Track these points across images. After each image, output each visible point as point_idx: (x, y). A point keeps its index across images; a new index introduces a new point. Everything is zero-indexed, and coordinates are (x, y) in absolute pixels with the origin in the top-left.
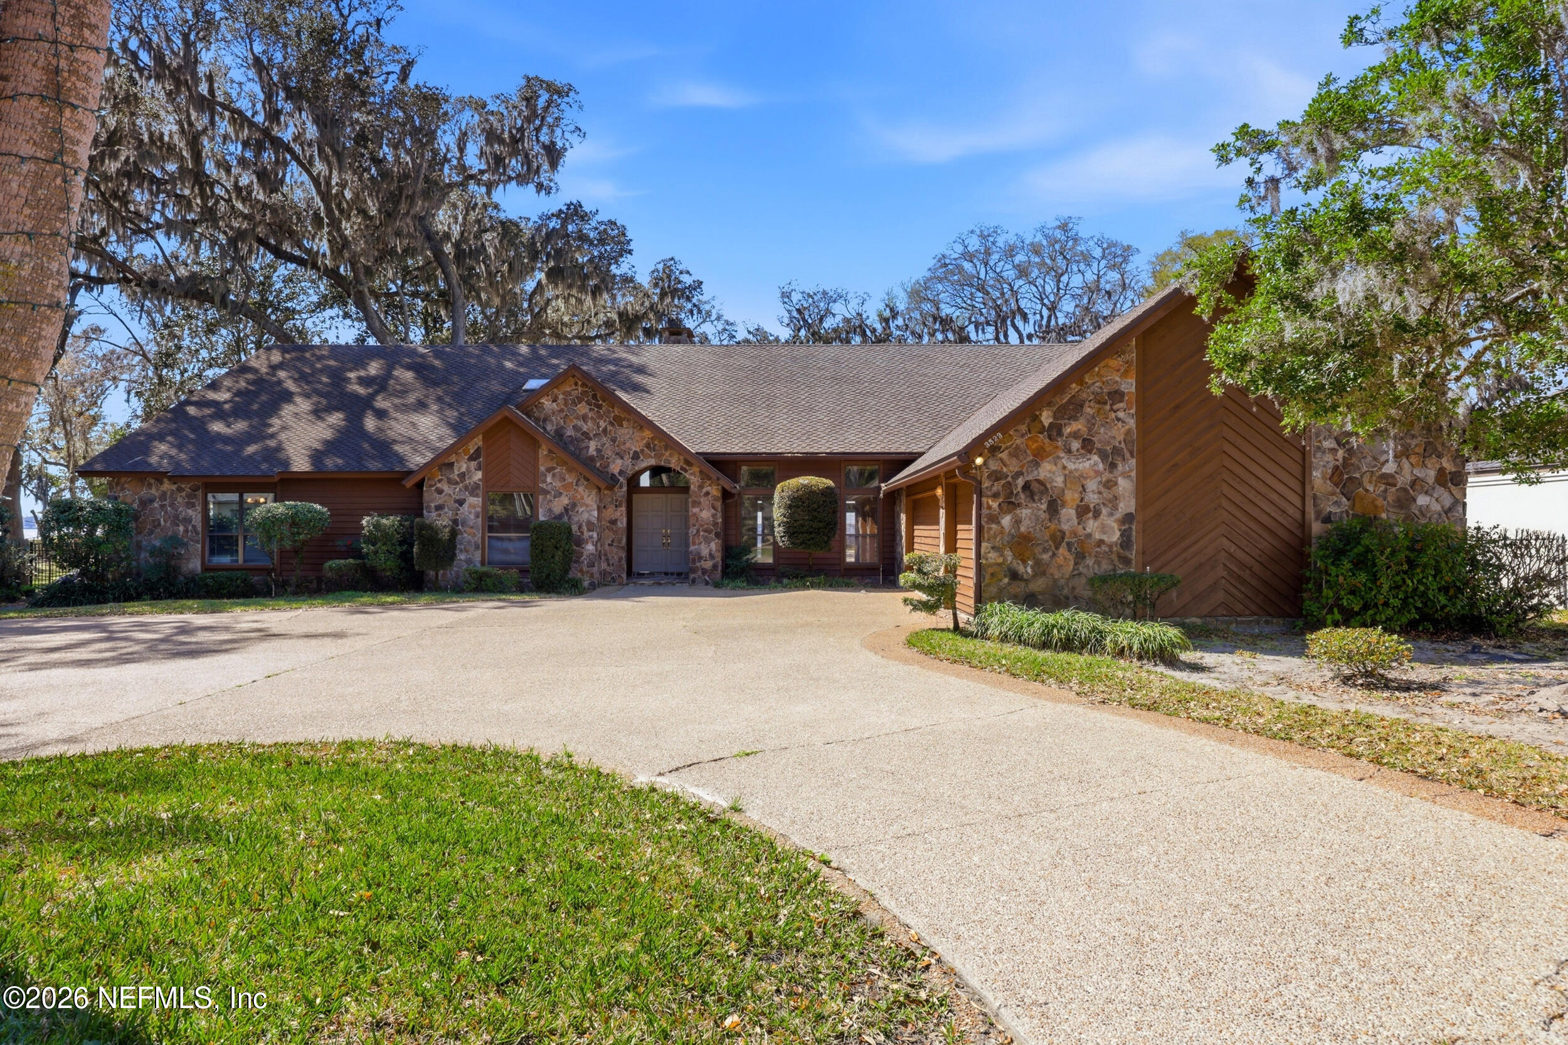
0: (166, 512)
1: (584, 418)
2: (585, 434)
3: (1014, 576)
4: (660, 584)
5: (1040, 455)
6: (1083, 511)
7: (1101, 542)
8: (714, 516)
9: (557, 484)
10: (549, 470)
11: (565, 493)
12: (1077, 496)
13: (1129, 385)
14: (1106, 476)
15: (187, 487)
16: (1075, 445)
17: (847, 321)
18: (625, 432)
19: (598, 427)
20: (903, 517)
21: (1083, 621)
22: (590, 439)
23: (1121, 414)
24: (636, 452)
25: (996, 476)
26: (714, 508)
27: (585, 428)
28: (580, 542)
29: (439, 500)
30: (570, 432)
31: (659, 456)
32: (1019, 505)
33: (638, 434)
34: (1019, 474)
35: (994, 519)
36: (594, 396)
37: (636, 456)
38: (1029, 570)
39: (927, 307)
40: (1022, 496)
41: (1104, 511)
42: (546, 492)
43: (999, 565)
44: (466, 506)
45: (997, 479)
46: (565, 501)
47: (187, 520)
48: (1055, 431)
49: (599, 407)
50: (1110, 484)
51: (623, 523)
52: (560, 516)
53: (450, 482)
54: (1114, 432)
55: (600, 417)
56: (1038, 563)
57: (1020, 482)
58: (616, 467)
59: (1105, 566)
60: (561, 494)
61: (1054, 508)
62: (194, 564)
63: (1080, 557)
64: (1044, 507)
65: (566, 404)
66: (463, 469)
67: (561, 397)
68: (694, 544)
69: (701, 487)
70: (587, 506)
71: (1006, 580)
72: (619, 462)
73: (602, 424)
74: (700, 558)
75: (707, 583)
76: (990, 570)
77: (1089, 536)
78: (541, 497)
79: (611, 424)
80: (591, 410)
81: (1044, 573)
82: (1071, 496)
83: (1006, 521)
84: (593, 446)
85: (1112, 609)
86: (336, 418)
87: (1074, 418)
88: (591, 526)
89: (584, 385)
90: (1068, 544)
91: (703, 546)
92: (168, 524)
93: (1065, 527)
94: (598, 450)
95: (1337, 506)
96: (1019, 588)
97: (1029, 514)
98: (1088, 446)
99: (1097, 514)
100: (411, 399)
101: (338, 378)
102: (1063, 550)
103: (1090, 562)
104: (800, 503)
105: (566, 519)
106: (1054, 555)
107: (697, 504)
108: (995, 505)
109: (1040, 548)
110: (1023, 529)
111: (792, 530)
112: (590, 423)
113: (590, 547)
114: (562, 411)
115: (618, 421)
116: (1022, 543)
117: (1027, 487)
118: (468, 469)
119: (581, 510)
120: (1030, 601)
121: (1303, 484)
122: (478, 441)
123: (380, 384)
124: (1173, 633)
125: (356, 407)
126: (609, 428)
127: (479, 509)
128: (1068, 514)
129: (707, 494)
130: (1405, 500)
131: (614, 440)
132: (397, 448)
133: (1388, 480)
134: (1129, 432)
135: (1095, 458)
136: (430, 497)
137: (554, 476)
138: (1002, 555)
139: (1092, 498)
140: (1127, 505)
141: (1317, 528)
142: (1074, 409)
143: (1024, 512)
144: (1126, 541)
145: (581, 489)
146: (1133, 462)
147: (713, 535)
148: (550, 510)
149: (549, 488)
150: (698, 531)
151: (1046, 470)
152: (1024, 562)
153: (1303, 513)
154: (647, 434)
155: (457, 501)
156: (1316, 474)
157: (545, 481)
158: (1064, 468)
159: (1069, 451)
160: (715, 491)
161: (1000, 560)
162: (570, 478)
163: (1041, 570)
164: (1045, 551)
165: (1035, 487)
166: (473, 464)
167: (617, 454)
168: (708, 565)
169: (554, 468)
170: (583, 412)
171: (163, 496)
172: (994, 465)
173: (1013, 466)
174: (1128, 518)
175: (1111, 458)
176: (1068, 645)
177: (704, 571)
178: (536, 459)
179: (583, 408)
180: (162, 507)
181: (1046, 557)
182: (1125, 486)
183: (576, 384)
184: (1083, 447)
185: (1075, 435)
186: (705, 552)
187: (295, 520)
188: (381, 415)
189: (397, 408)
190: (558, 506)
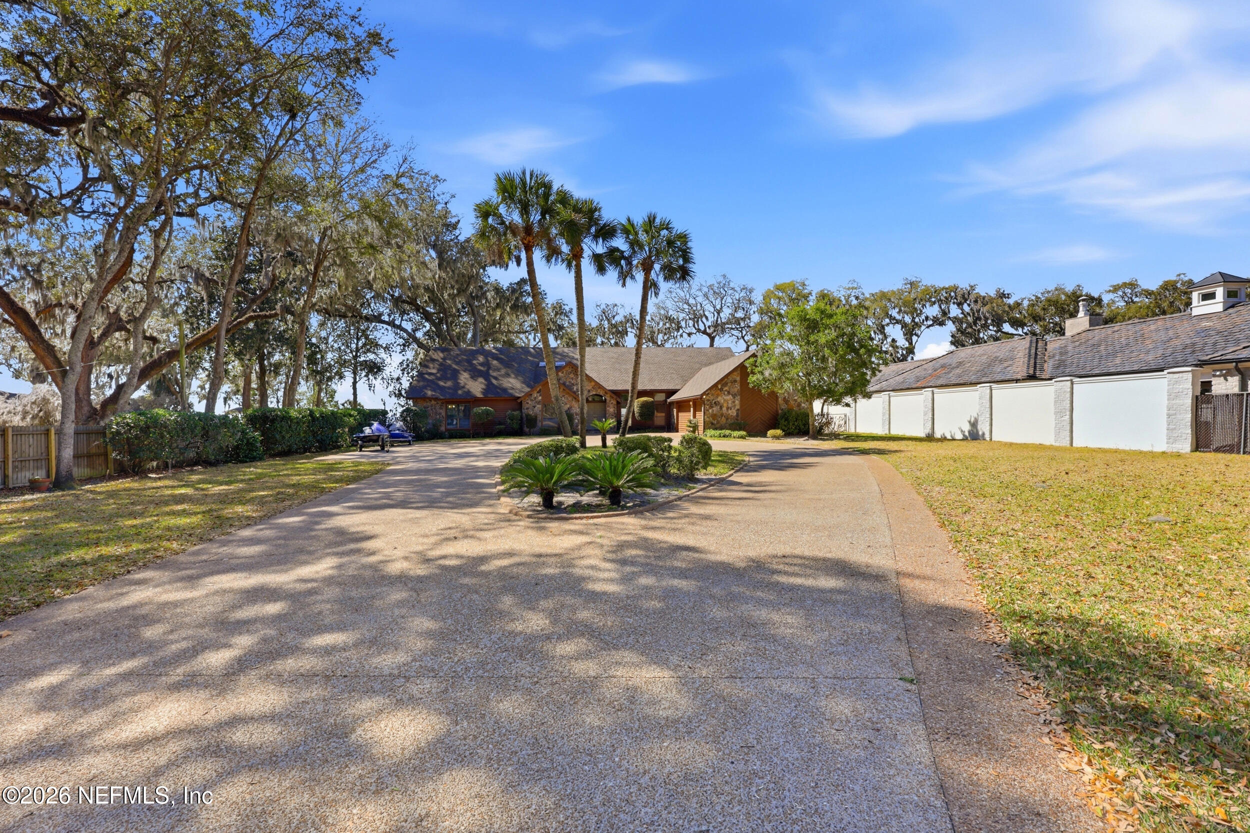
0: (433, 412)
1: (572, 379)
3: (712, 424)
5: (718, 395)
6: (728, 408)
7: (732, 415)
9: (566, 401)
11: (569, 404)
13: (738, 379)
14: (733, 400)
15: (440, 402)
16: (726, 393)
17: (625, 317)
18: (586, 383)
20: (675, 410)
21: (727, 432)
22: (575, 386)
23: (736, 386)
25: (708, 400)
26: (614, 408)
29: (527, 406)
30: (568, 384)
31: (597, 390)
32: (713, 407)
33: (590, 384)
34: (713, 400)
35: (708, 411)
36: (576, 372)
37: (590, 390)
38: (716, 422)
39: (662, 312)
40: (714, 405)
41: (733, 408)
44: (536, 408)
47: (440, 414)
48: (721, 390)
49: (577, 375)
50: (734, 402)
53: (532, 400)
54: (735, 390)
55: (578, 379)
57: (714, 402)
59: (733, 420)
60: (567, 404)
61: (721, 408)
63: (727, 419)
64: (719, 407)
65: (566, 375)
66: (535, 396)
67: (565, 372)
69: (609, 400)
71: (710, 425)
75: (612, 432)
76: (707, 422)
77: (729, 414)
79: (581, 381)
80: (574, 376)
82: (725, 405)
83: (710, 411)
85: (734, 430)
86: (481, 380)
87: (726, 387)
89: (572, 368)
90: (724, 416)
92: (434, 415)
93: (724, 412)
95: (784, 406)
96: (713, 426)
97: (716, 409)
98: (729, 393)
99: (731, 409)
100: (503, 371)
103: (729, 419)
104: (643, 406)
106: (721, 418)
107: (609, 407)
108: (708, 408)
110: (714, 413)
111: (641, 415)
112: (574, 381)
116: (714, 416)
119: (573, 409)
120: (716, 429)
121: (777, 402)
122: (540, 387)
124: (744, 433)
125: (486, 376)
127: (540, 409)
128: (724, 409)
129: (613, 403)
130: (799, 405)
132: (508, 390)
133: (796, 400)
134: (738, 390)
135: (731, 396)
136: (525, 406)
139: (730, 405)
140: (738, 407)
141: (780, 412)
142: (726, 384)
143: (714, 409)
144: (737, 415)
146: (739, 397)
147: (614, 417)
150: (609, 415)
151: (719, 399)
152: (716, 420)
153: (777, 408)
154: (593, 384)
155: (533, 407)
156: (780, 400)
157: (562, 400)
158: (724, 398)
159: (725, 395)
161: (709, 420)
162: (570, 399)
163: (718, 422)
165: (717, 403)
166: (539, 395)
169: (565, 396)
171: (432, 406)
172: (708, 398)
173: (712, 398)
174: (738, 410)
175: (734, 396)
176: (724, 436)
177: (611, 428)
179: (572, 376)
180: (432, 410)
181: (719, 418)
182: (737, 402)
183: (570, 368)
185: (726, 391)
187: (487, 413)
188: (496, 378)
189: (499, 375)
190: (567, 407)
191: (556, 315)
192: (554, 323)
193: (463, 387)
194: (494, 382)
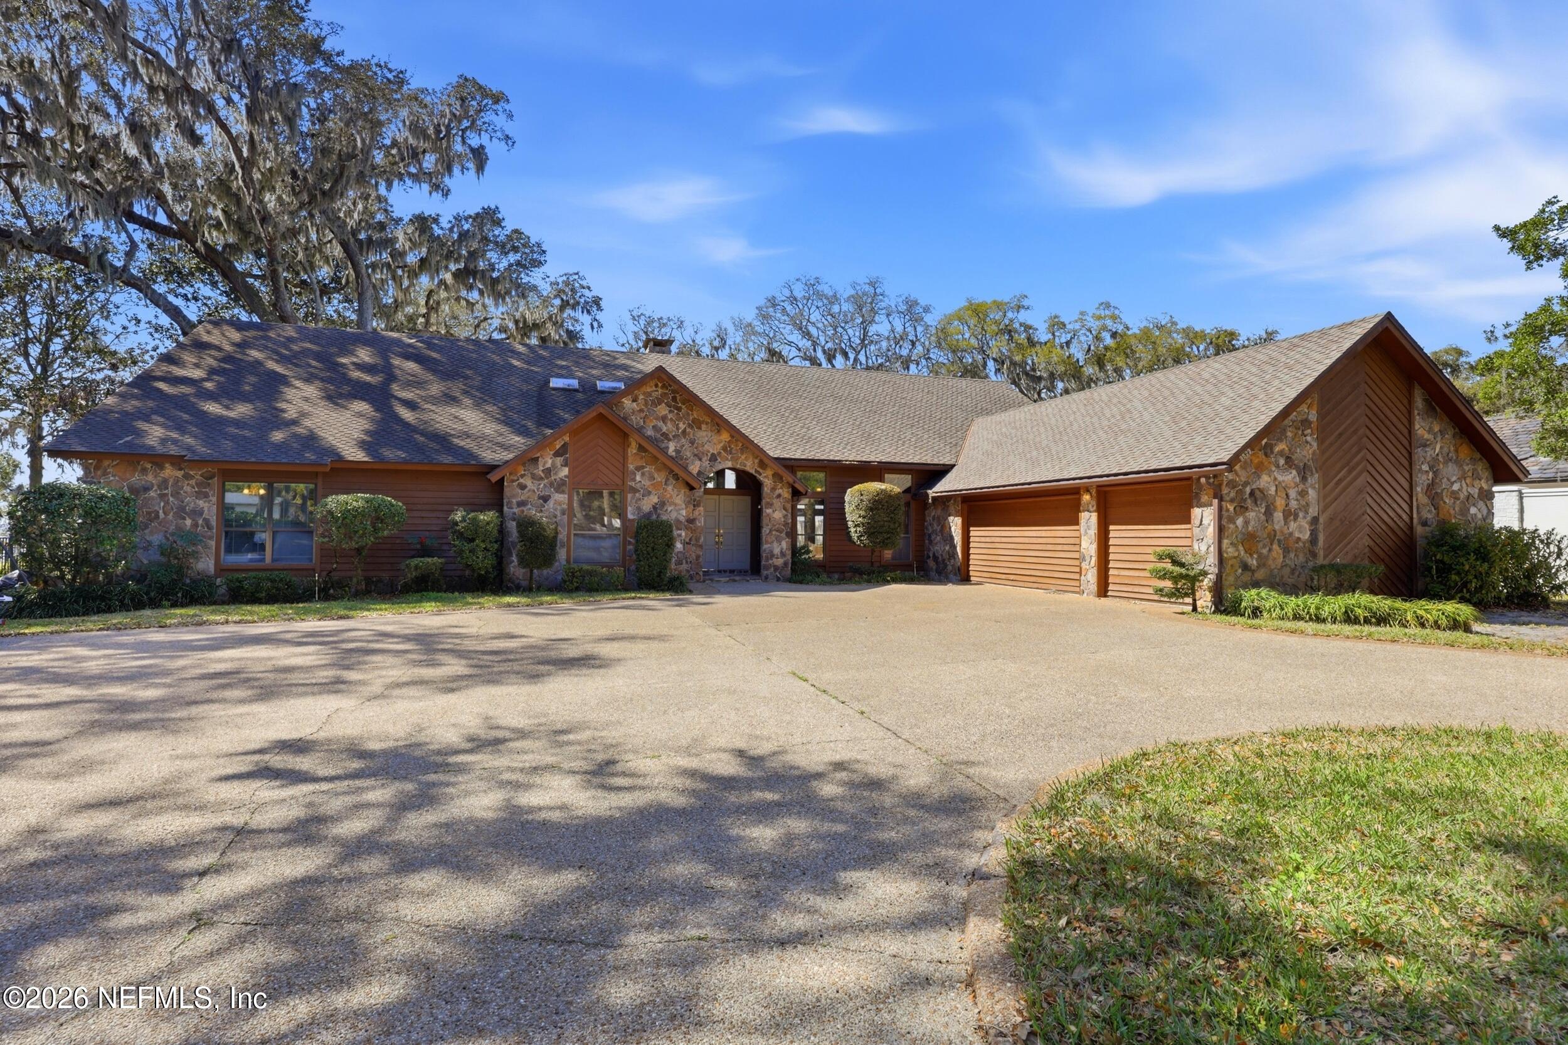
0: (167, 503)
1: (664, 419)
2: (664, 434)
3: (1245, 567)
4: (735, 581)
5: (1260, 469)
6: (1289, 514)
7: (1299, 539)
8: (785, 516)
9: (647, 483)
10: (638, 469)
11: (654, 492)
12: (1283, 502)
14: (1301, 486)
15: (197, 474)
16: (1282, 462)
18: (702, 435)
19: (678, 429)
22: (669, 440)
23: (1309, 438)
24: (713, 454)
25: (1233, 484)
26: (785, 509)
27: (664, 429)
28: (673, 539)
29: (522, 496)
30: (649, 432)
31: (733, 459)
32: (1247, 509)
33: (715, 438)
34: (1246, 484)
35: (1232, 520)
36: (674, 399)
37: (712, 458)
38: (1255, 562)
40: (1249, 501)
41: (1301, 515)
42: (634, 490)
43: (1235, 558)
44: (551, 503)
45: (1234, 487)
46: (656, 499)
47: (197, 513)
48: (1269, 452)
49: (679, 409)
50: (1303, 494)
51: (701, 522)
52: (650, 513)
53: (534, 477)
54: (1305, 453)
55: (680, 419)
56: (1260, 556)
57: (1248, 490)
58: (694, 468)
59: (1301, 559)
60: (649, 493)
61: (1269, 512)
62: (206, 564)
63: (1286, 551)
64: (1263, 510)
65: (646, 404)
66: (549, 465)
67: (641, 397)
68: (767, 542)
69: (773, 489)
70: (676, 505)
71: (1240, 571)
72: (698, 463)
73: (682, 426)
74: (772, 556)
75: (778, 579)
76: (1230, 562)
77: (1291, 534)
78: (629, 496)
79: (690, 426)
80: (670, 411)
81: (1264, 565)
82: (1280, 502)
84: (672, 447)
86: (359, 407)
87: (1280, 440)
88: (679, 525)
89: (664, 387)
90: (1279, 541)
91: (775, 544)
92: (170, 517)
93: (1277, 527)
94: (677, 451)
95: (1429, 514)
96: (1248, 577)
97: (1256, 516)
98: (1289, 462)
99: (1296, 517)
100: (435, 391)
101: (328, 363)
102: (1275, 546)
103: (1292, 555)
105: (654, 517)
106: (1270, 550)
107: (770, 505)
108: (1231, 508)
109: (1261, 544)
110: (1250, 528)
112: (669, 425)
113: (680, 545)
114: (641, 411)
115: (697, 424)
116: (1248, 540)
117: (1252, 494)
118: (553, 464)
119: (670, 509)
121: (1411, 497)
122: (564, 437)
125: (373, 395)
126: (688, 430)
127: (565, 506)
128: (1278, 516)
129: (779, 496)
130: (1464, 511)
131: (692, 442)
133: (1457, 495)
134: (1314, 453)
135: (1294, 472)
136: (514, 493)
137: (643, 474)
138: (1238, 550)
139: (1293, 504)
140: (1314, 509)
141: (1419, 530)
142: (1280, 432)
143: (1251, 515)
144: (1313, 539)
145: (670, 488)
146: (1317, 476)
147: (783, 535)
148: (639, 509)
149: (638, 486)
150: (771, 531)
151: (1265, 481)
152: (1251, 555)
153: (1411, 518)
154: (725, 436)
155: (540, 498)
156: (1419, 489)
157: (634, 480)
158: (1275, 479)
159: (1278, 466)
160: (786, 494)
161: (1236, 554)
162: (660, 477)
163: (1262, 562)
164: (1264, 546)
165: (1257, 493)
166: (559, 460)
167: (695, 455)
168: (779, 562)
169: (643, 467)
170: (664, 413)
171: (164, 484)
173: (1243, 477)
174: (1315, 520)
175: (1303, 472)
177: (776, 568)
178: (625, 457)
179: (663, 410)
180: (162, 496)
181: (1265, 551)
182: (1312, 494)
183: (656, 386)
184: (1286, 463)
185: (1281, 453)
186: (777, 551)
187: (377, 514)
188: (411, 405)
189: (426, 399)
190: (647, 504)
191: (562, 308)
192: (558, 325)
193: (294, 422)
194: (407, 415)
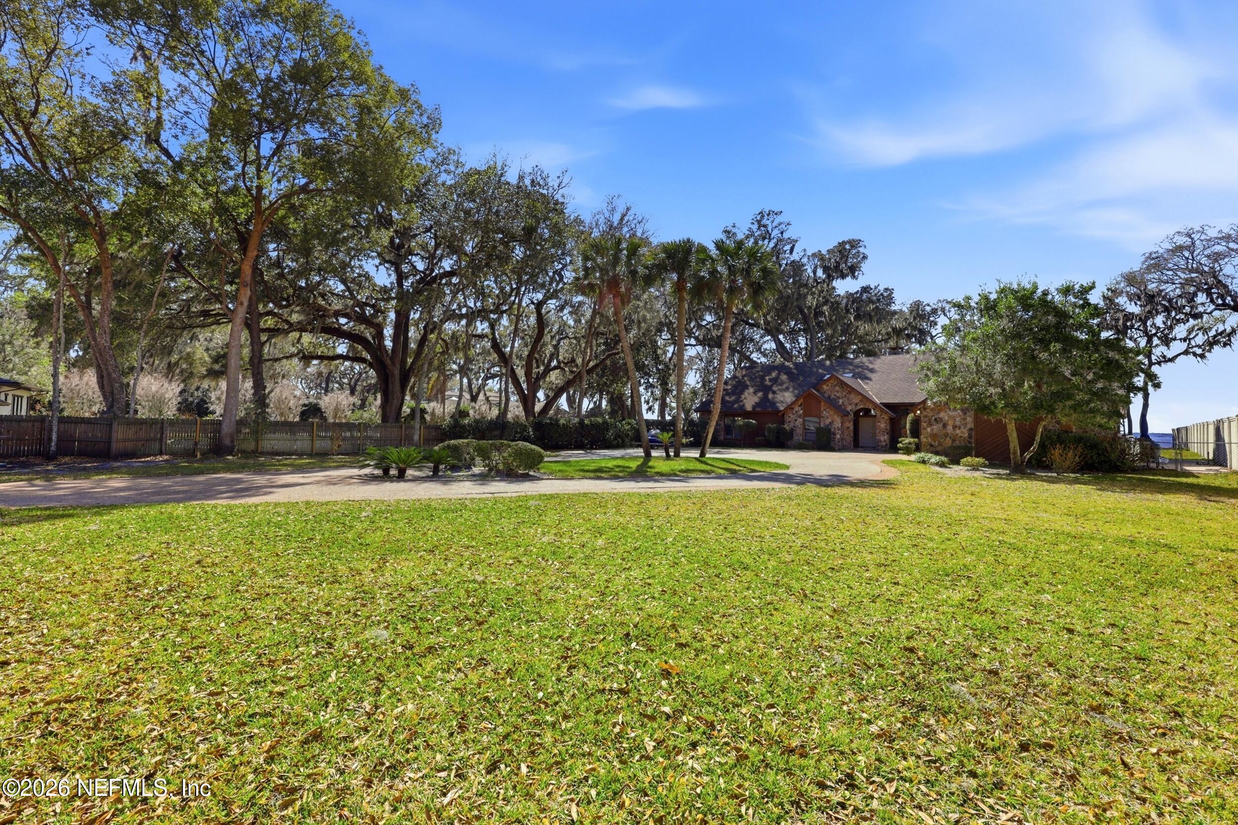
1: (838, 392)
3: (931, 446)
4: (865, 450)
5: (941, 410)
6: (955, 427)
7: (961, 437)
8: (886, 427)
9: (828, 415)
10: (825, 410)
11: (830, 418)
12: (953, 422)
14: (963, 416)
18: (852, 396)
19: (842, 395)
22: (840, 399)
25: (926, 417)
26: (886, 423)
27: (838, 395)
28: (834, 434)
29: (789, 419)
30: (833, 397)
31: (865, 404)
32: (933, 425)
33: (856, 397)
34: (934, 416)
35: (925, 429)
36: (841, 384)
37: (856, 404)
38: (936, 444)
40: (934, 422)
41: (962, 427)
42: (824, 418)
44: (797, 422)
46: (830, 420)
49: (843, 390)
50: (964, 419)
51: (852, 428)
52: (828, 426)
53: (793, 414)
56: (939, 442)
57: (933, 418)
58: (849, 408)
59: (963, 444)
60: (828, 418)
61: (945, 426)
62: (722, 438)
63: (954, 441)
64: (942, 426)
65: (831, 387)
66: (797, 410)
67: (830, 385)
68: (878, 436)
69: (881, 415)
70: (838, 422)
71: (928, 447)
72: (851, 407)
73: (844, 394)
74: (880, 441)
75: (883, 450)
76: (923, 444)
77: (957, 434)
78: (822, 419)
80: (840, 389)
82: (951, 423)
83: (929, 429)
84: (841, 401)
86: (760, 394)
88: (839, 429)
89: (837, 380)
90: (950, 437)
91: (881, 437)
93: (949, 432)
94: (843, 403)
96: (932, 449)
97: (936, 428)
99: (959, 428)
100: (785, 386)
101: (762, 378)
102: (948, 439)
103: (957, 442)
105: (830, 426)
106: (945, 440)
107: (879, 422)
108: (925, 425)
110: (934, 432)
113: (838, 436)
114: (830, 390)
115: (850, 392)
116: (934, 436)
117: (935, 419)
119: (835, 423)
122: (802, 400)
123: (775, 381)
124: (944, 459)
125: (766, 390)
126: (846, 395)
127: (801, 423)
128: (950, 428)
129: (884, 418)
131: (848, 400)
132: (778, 405)
136: (787, 419)
137: (826, 412)
138: (927, 439)
139: (958, 423)
140: (971, 425)
144: (970, 436)
145: (836, 416)
147: (885, 433)
148: (825, 423)
149: (825, 416)
150: (880, 432)
151: (942, 415)
152: (935, 441)
154: (860, 397)
155: (794, 420)
157: (823, 414)
158: (948, 414)
160: (886, 417)
161: (927, 441)
162: (831, 413)
163: (940, 444)
164: (942, 438)
165: (939, 420)
166: (800, 408)
167: (850, 404)
168: (884, 444)
172: (925, 413)
173: (931, 413)
174: (971, 429)
177: (882, 446)
178: (821, 406)
179: (837, 388)
181: (942, 440)
182: (969, 420)
183: (835, 380)
186: (882, 439)
187: (748, 425)
188: (774, 393)
189: (779, 390)
190: (828, 421)
193: (742, 401)
194: (770, 396)
